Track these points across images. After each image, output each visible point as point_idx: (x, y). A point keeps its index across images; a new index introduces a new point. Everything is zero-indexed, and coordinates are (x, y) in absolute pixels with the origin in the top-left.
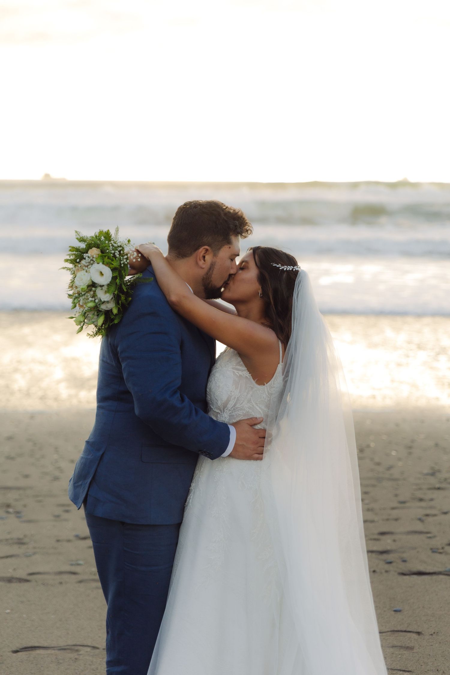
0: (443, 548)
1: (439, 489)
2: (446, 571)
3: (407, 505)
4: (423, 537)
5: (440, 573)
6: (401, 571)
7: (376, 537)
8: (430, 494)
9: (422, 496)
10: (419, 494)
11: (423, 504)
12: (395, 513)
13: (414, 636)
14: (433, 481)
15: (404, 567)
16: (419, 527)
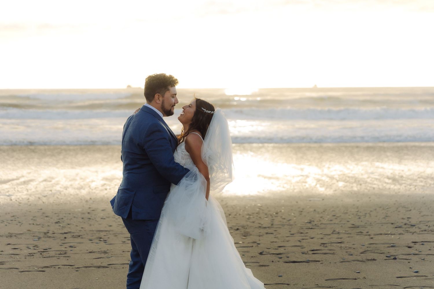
0: (307, 252)
1: (312, 228)
2: (307, 261)
3: (294, 235)
4: (299, 248)
5: (304, 262)
6: (285, 261)
7: (276, 248)
8: (306, 231)
9: (302, 232)
10: (301, 231)
11: (302, 235)
12: (287, 239)
13: (286, 285)
14: (309, 225)
15: (287, 260)
16: (298, 244)
